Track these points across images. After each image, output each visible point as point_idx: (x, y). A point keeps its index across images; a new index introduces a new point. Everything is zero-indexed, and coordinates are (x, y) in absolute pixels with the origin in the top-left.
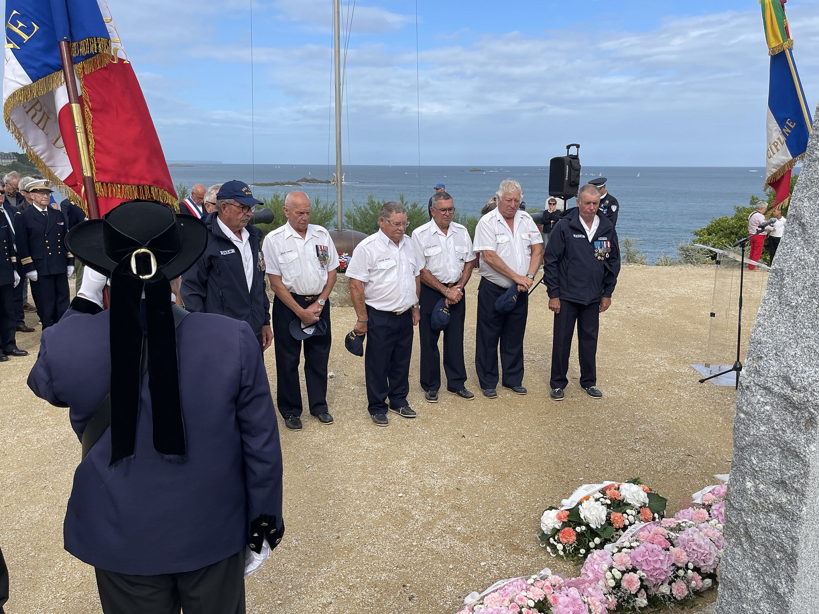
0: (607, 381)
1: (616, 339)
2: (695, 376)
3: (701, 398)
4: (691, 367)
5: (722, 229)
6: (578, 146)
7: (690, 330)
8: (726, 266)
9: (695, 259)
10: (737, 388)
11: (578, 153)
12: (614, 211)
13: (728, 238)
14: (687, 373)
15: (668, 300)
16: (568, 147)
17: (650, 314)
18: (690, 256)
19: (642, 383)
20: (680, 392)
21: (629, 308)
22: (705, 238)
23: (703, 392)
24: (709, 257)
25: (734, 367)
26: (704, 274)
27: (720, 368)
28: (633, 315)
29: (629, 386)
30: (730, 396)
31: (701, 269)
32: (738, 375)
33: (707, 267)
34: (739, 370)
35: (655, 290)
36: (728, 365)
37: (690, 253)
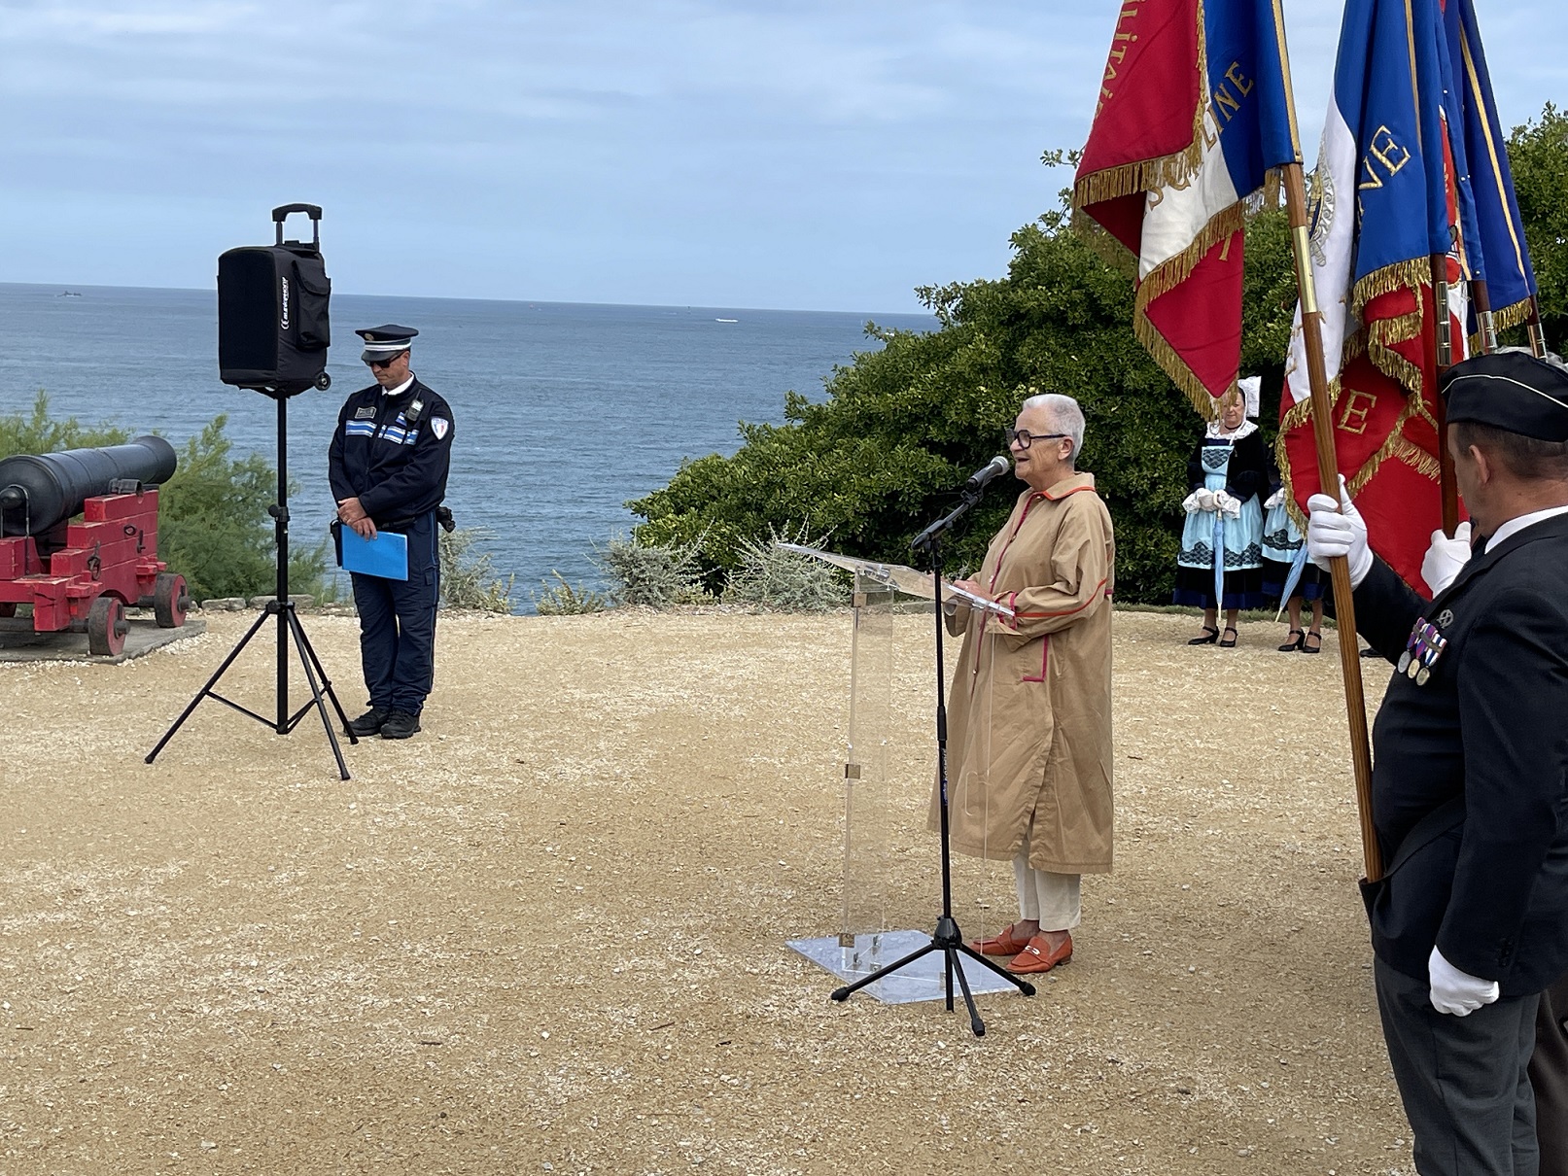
0: (546, 1035)
1: (522, 878)
2: (812, 978)
3: (862, 1055)
4: (791, 951)
5: (715, 492)
6: (315, 213)
7: (735, 822)
8: (752, 608)
9: (661, 589)
10: (950, 1007)
11: (316, 238)
12: (440, 435)
13: (737, 522)
14: (784, 971)
15: (633, 727)
16: (279, 215)
17: (595, 777)
18: (644, 580)
19: (661, 1027)
20: (791, 1044)
21: (523, 762)
22: (672, 521)
23: (859, 1033)
24: (696, 581)
25: (937, 936)
26: (700, 636)
27: (875, 943)
28: (543, 788)
29: (623, 1043)
30: (942, 1036)
31: (684, 619)
32: (951, 962)
33: (697, 613)
34: (952, 947)
35: (578, 696)
36: (918, 932)
37: (642, 572)
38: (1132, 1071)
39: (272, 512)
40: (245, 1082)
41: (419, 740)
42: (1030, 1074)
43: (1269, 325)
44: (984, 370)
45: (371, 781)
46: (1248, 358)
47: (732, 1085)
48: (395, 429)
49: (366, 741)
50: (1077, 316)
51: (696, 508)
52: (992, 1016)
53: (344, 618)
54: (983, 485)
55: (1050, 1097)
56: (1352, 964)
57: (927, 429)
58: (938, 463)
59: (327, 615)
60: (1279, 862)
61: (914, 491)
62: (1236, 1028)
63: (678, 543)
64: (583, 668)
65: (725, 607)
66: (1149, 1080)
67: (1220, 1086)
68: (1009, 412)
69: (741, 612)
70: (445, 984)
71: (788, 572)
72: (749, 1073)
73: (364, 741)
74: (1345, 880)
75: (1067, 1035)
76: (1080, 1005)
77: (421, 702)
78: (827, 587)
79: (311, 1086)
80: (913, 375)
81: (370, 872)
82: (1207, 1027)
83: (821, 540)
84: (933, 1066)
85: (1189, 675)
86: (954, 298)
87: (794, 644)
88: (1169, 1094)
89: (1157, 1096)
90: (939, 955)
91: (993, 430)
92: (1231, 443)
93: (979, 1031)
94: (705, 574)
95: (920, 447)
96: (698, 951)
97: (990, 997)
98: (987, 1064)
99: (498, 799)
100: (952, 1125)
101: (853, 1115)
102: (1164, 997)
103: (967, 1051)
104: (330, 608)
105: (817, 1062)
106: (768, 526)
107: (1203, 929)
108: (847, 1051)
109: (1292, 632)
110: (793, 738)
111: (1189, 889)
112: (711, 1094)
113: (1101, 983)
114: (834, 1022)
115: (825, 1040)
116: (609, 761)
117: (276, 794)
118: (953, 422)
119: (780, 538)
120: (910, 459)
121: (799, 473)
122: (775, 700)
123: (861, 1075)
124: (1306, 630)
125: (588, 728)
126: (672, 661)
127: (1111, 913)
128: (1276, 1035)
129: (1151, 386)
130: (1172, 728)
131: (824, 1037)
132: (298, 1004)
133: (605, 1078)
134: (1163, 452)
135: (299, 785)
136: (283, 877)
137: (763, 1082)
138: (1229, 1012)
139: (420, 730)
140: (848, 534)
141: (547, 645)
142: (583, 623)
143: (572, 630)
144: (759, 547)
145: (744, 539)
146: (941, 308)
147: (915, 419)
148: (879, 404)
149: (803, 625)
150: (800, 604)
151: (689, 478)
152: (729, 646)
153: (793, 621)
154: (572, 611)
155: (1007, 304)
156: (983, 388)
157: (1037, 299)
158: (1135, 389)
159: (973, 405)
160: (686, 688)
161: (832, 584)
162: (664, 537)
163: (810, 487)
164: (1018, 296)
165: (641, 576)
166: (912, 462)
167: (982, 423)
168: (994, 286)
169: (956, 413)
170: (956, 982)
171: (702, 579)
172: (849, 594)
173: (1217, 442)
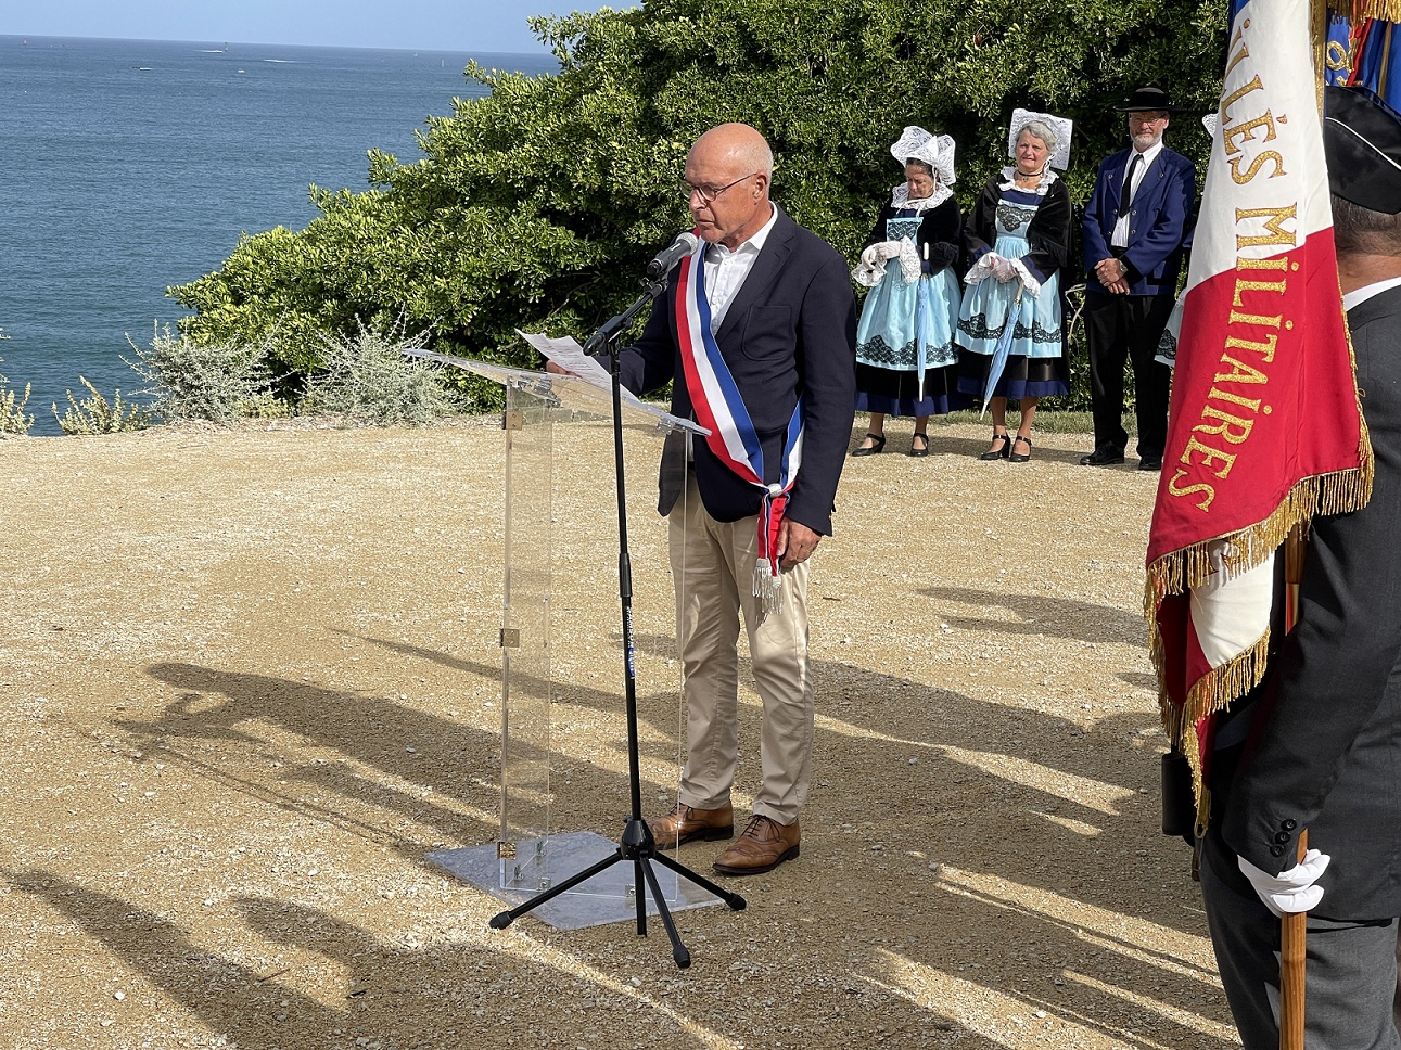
0: (120, 995)
1: (72, 783)
2: (464, 901)
4: (433, 866)
5: (283, 276)
8: (338, 421)
9: (222, 399)
10: (642, 930)
13: (313, 313)
14: (427, 893)
15: (203, 579)
17: (159, 647)
18: (198, 388)
19: (272, 976)
20: (445, 990)
21: (61, 629)
22: (229, 313)
23: (530, 971)
24: (265, 389)
25: (625, 842)
26: (277, 459)
27: (540, 851)
28: (91, 662)
29: (224, 1001)
30: (635, 970)
31: (253, 437)
32: (642, 872)
33: (269, 428)
34: (643, 856)
35: (127, 541)
36: (592, 833)
37: (198, 378)
38: (876, 1004)
42: (750, 1014)
43: (960, 64)
44: (616, 121)
46: (935, 106)
50: (730, 54)
51: (260, 296)
52: (696, 939)
54: (669, 270)
55: (779, 1044)
57: (548, 195)
58: (563, 236)
60: (1021, 725)
61: (533, 273)
62: (996, 941)
63: (242, 341)
64: (129, 503)
65: (304, 419)
66: (899, 1015)
67: (986, 1017)
68: (649, 174)
69: (325, 426)
71: (382, 375)
72: (393, 1032)
74: (1101, 745)
75: (791, 959)
76: (802, 920)
78: (430, 389)
80: (529, 129)
83: (422, 334)
84: (629, 1010)
85: (884, 493)
86: (576, 31)
87: (398, 466)
88: (924, 1032)
89: (910, 1035)
90: (627, 867)
91: (629, 195)
92: (918, 213)
93: (683, 959)
94: (278, 379)
95: (540, 217)
96: (314, 872)
97: (690, 915)
98: (695, 1003)
99: (33, 679)
102: (903, 903)
103: (669, 988)
105: (479, 1012)
106: (353, 318)
107: (940, 815)
108: (516, 996)
109: (995, 437)
110: (408, 587)
111: (916, 764)
113: (823, 889)
114: (497, 958)
115: (487, 982)
116: (174, 624)
118: (579, 187)
119: (370, 332)
120: (527, 231)
121: (389, 252)
122: (382, 539)
123: (538, 1027)
124: (1013, 435)
125: (143, 582)
126: (245, 493)
127: (826, 797)
128: (1044, 946)
129: (819, 141)
130: (871, 560)
134: (835, 221)
137: (413, 1044)
138: (983, 919)
140: (453, 326)
141: (80, 474)
142: (127, 444)
143: (110, 454)
144: (345, 345)
145: (324, 334)
146: (559, 44)
147: (533, 182)
148: (488, 164)
149: (405, 441)
150: (399, 415)
151: (250, 259)
152: (315, 471)
153: (391, 437)
154: (107, 429)
155: (641, 40)
156: (615, 144)
157: (678, 34)
158: (800, 145)
159: (603, 165)
160: (266, 526)
161: (437, 389)
162: (221, 333)
163: (404, 268)
164: (655, 29)
165: (196, 383)
166: (530, 236)
167: (616, 186)
168: (626, 19)
169: (583, 175)
170: (649, 898)
171: (273, 385)
172: (458, 401)
173: (905, 213)
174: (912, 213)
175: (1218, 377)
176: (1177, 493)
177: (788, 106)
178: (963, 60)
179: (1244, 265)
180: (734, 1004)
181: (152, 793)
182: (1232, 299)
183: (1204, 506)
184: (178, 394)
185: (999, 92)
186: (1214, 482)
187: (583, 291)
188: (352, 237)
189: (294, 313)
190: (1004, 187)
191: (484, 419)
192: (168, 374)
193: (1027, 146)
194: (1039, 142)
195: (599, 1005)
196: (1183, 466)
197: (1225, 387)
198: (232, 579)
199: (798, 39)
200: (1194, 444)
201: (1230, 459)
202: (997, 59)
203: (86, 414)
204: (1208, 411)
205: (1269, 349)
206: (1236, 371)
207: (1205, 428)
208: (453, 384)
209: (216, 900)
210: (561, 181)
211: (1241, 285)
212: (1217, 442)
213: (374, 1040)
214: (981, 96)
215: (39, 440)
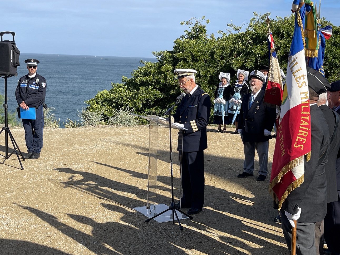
0: (77, 233)
2: (140, 217)
6: (13, 34)
7: (118, 178)
8: (116, 126)
9: (95, 122)
10: (174, 223)
11: (14, 40)
12: (44, 87)
13: (111, 106)
14: (133, 215)
15: (91, 155)
17: (83, 168)
19: (105, 230)
20: (137, 234)
21: (66, 164)
22: (96, 106)
23: (153, 230)
24: (102, 120)
25: (171, 207)
26: (105, 133)
27: (154, 208)
29: (96, 235)
30: (172, 230)
31: (100, 129)
32: (174, 212)
33: (103, 127)
34: (174, 209)
35: (77, 148)
37: (90, 118)
39: (4, 105)
40: (3, 248)
41: (40, 159)
42: (194, 239)
43: (232, 61)
44: (168, 71)
45: (29, 170)
47: (124, 245)
48: (33, 85)
49: (27, 160)
50: (189, 59)
51: (101, 103)
52: (184, 225)
53: (19, 130)
55: (199, 245)
56: (264, 209)
58: (158, 92)
59: (15, 129)
61: (152, 99)
62: (240, 226)
63: (98, 111)
64: (78, 141)
65: (110, 125)
68: (174, 81)
69: (113, 127)
70: (51, 221)
71: (124, 118)
73: (26, 160)
76: (204, 221)
77: (40, 150)
78: (133, 121)
79: (20, 249)
80: (152, 72)
81: (30, 193)
82: (233, 226)
83: (132, 110)
84: (171, 238)
86: (161, 54)
87: (127, 134)
90: (171, 211)
91: (170, 85)
92: (224, 88)
95: (154, 89)
96: (112, 211)
97: (183, 220)
98: (184, 237)
99: (61, 174)
100: (177, 253)
101: (154, 251)
102: (222, 219)
103: (179, 234)
104: (16, 127)
105: (143, 238)
106: (119, 107)
108: (150, 235)
111: (225, 192)
112: (119, 247)
113: (208, 216)
114: (147, 228)
116: (86, 164)
117: (6, 174)
118: (161, 83)
119: (122, 110)
121: (125, 95)
123: (154, 241)
125: (80, 156)
127: (208, 198)
129: (206, 75)
130: (216, 153)
131: (145, 232)
132: (15, 227)
133: (92, 244)
135: (11, 171)
136: (9, 195)
137: (131, 244)
139: (40, 157)
140: (137, 108)
141: (69, 135)
142: (77, 130)
143: (74, 132)
144: (117, 112)
145: (114, 110)
146: (158, 57)
147: (152, 82)
148: (144, 79)
149: (128, 130)
150: (127, 125)
151: (99, 96)
152: (112, 135)
153: (126, 129)
154: (73, 127)
155: (173, 56)
156: (168, 75)
157: (180, 55)
158: (202, 76)
159: (166, 79)
160: (103, 146)
161: (134, 120)
162: (94, 110)
163: (128, 97)
164: (175, 54)
165: (90, 119)
166: (152, 92)
167: (168, 83)
168: (170, 52)
169: (162, 81)
170: (175, 217)
171: (104, 119)
172: (138, 122)
173: (221, 88)
174: (223, 88)
175: (301, 124)
176: (296, 147)
177: (200, 69)
178: (233, 60)
179: (303, 103)
180: (191, 237)
181: (82, 196)
182: (301, 109)
183: (302, 149)
184: (87, 121)
185: (239, 66)
186: (303, 144)
187: (161, 102)
188: (119, 92)
189: (108, 106)
190: (236, 84)
191: (143, 126)
192: (85, 117)
193: (240, 76)
194: (243, 76)
195: (166, 237)
196: (297, 142)
197: (302, 126)
198: (97, 155)
199: (202, 56)
200: (298, 137)
201: (305, 139)
202: (239, 60)
203: (70, 124)
204: (300, 131)
205: (308, 118)
206: (304, 123)
207: (299, 134)
208: (137, 119)
209: (94, 216)
210: (158, 82)
211: (303, 107)
212: (302, 136)
213: (124, 243)
214: (236, 67)
215: (61, 129)
